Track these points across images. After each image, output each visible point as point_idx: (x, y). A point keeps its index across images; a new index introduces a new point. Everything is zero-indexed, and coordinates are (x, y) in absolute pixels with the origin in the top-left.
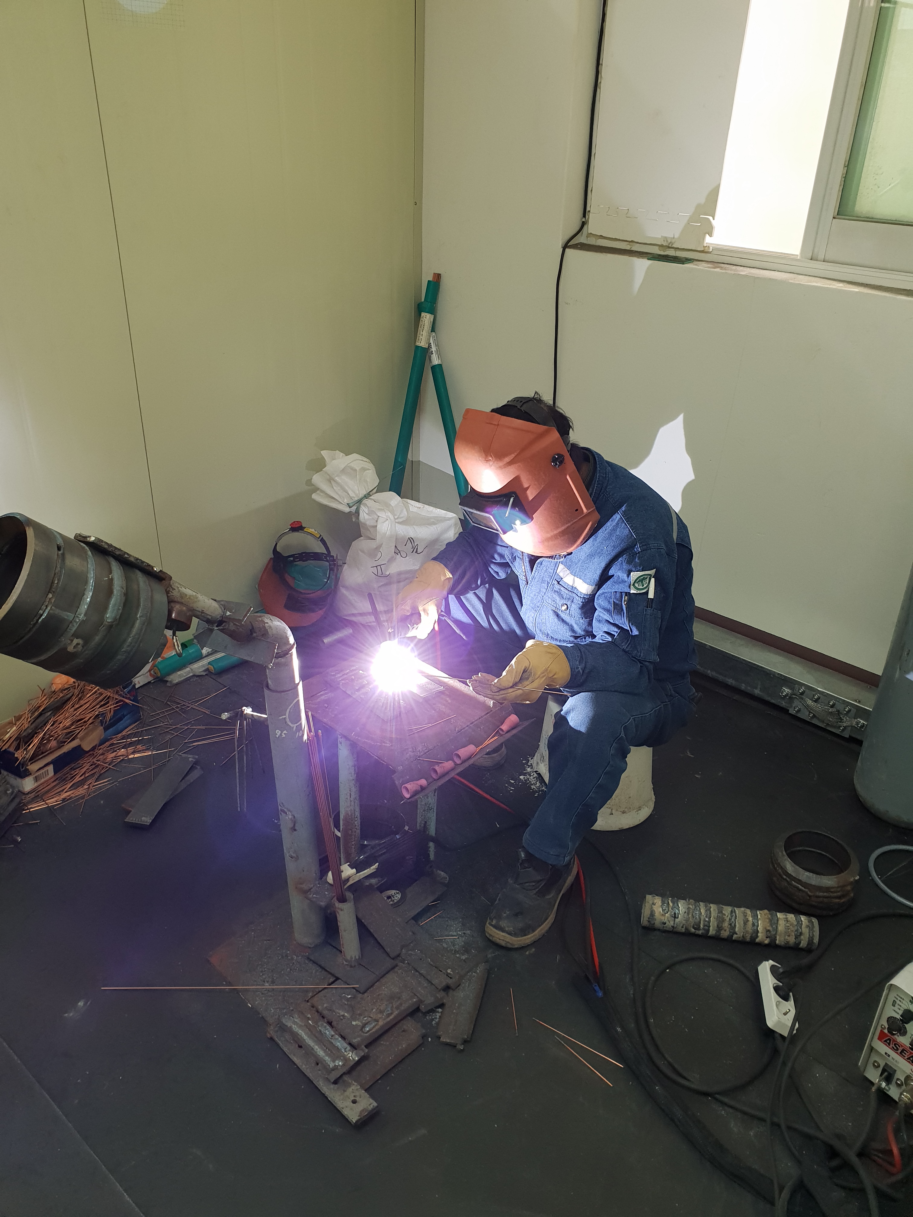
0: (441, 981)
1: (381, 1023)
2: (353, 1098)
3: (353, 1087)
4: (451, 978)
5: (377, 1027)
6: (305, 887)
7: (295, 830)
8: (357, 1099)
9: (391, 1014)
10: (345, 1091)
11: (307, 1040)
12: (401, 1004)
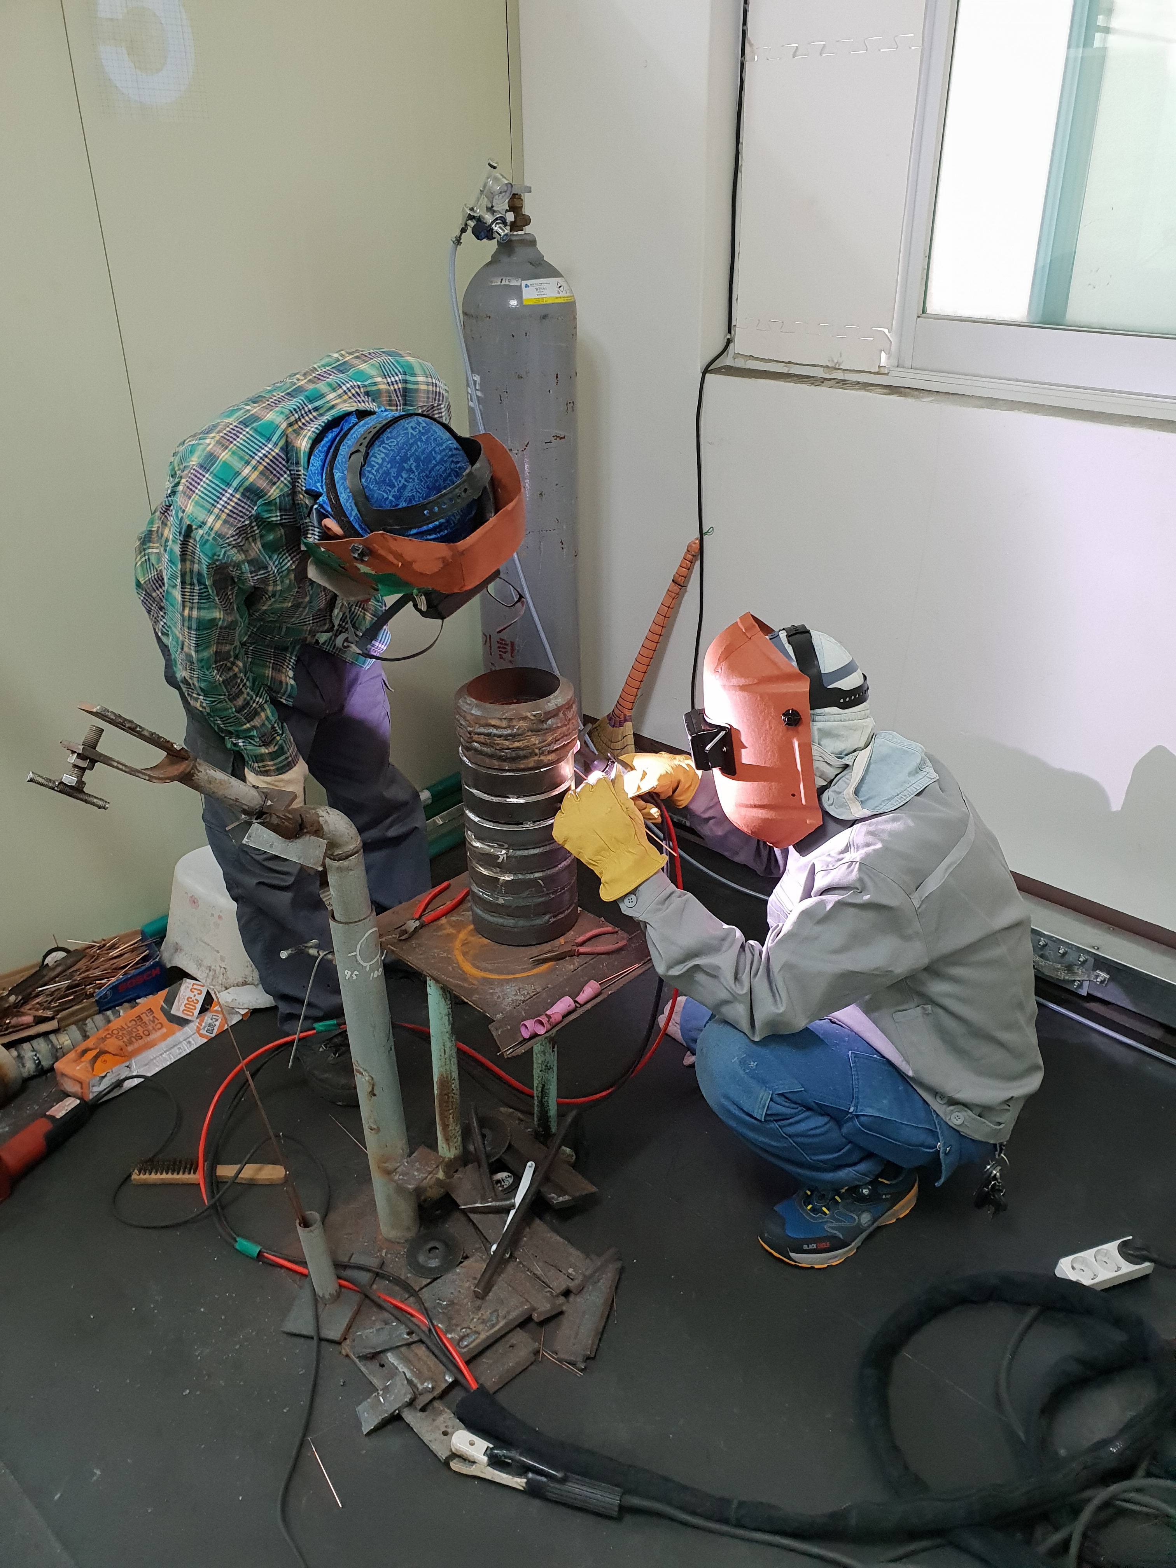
0: (560, 1283)
1: (483, 1336)
2: (445, 1428)
3: (444, 1415)
4: (572, 1279)
5: (478, 1341)
6: (389, 1167)
8: (449, 1429)
9: (497, 1323)
10: (434, 1420)
11: (391, 1358)
12: (508, 1313)
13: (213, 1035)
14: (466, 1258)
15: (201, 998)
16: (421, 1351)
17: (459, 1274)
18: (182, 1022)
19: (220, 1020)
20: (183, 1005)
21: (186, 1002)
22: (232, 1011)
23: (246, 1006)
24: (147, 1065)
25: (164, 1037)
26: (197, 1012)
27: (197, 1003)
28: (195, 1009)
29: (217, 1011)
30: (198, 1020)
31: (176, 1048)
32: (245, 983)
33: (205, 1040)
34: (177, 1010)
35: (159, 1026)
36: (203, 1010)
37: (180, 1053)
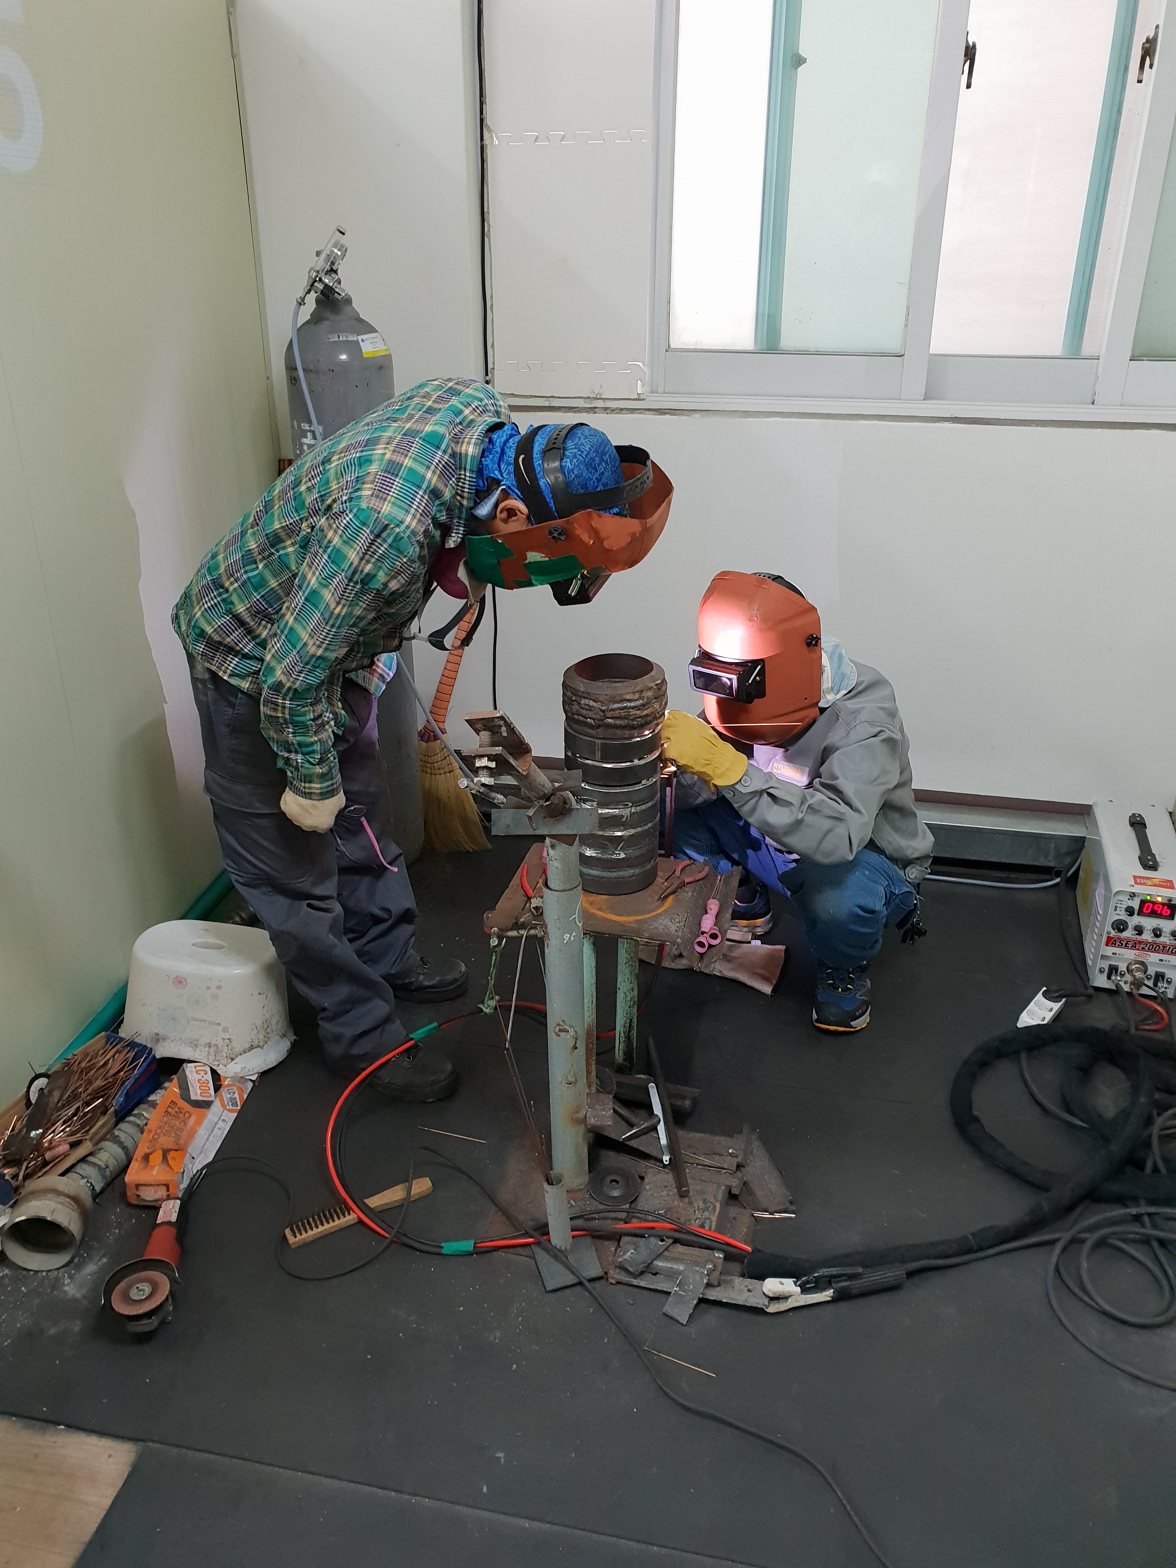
0: (730, 1163)
1: (714, 1219)
2: (747, 1289)
3: (737, 1281)
4: (737, 1157)
5: (714, 1224)
6: (581, 1115)
7: (576, 1048)
8: (750, 1287)
9: (715, 1207)
10: (733, 1287)
11: (660, 1264)
12: (715, 1196)
13: (239, 1108)
14: (642, 1178)
15: (209, 1077)
16: (680, 1248)
17: (650, 1189)
18: (207, 1105)
19: (237, 1092)
20: (198, 1088)
21: (199, 1085)
22: (243, 1079)
23: (256, 1071)
24: (201, 1153)
25: (199, 1122)
26: (212, 1091)
27: (208, 1083)
28: (209, 1089)
29: (229, 1085)
30: (217, 1098)
31: (216, 1129)
32: (252, 1048)
33: (236, 1114)
34: (196, 1094)
35: (187, 1115)
36: (217, 1088)
37: (222, 1133)
